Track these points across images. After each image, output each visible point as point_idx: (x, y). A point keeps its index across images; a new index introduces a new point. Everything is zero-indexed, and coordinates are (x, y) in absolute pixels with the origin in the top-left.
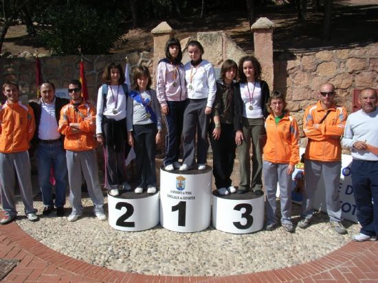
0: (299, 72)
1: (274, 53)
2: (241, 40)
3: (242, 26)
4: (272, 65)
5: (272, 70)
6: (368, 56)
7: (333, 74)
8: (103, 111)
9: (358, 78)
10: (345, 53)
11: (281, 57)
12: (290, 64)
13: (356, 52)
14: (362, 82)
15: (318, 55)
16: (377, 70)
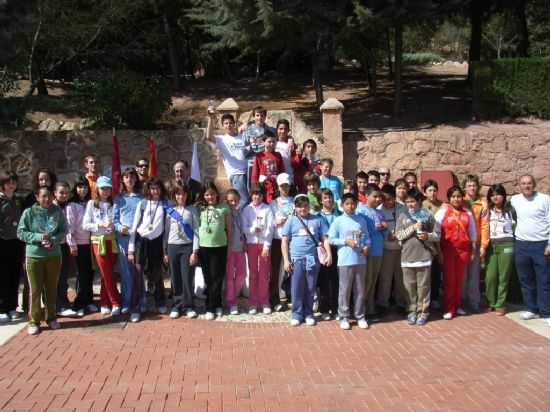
0: (368, 153)
1: (344, 134)
2: (309, 115)
3: (308, 97)
4: (341, 145)
5: (342, 151)
6: (432, 139)
7: (402, 155)
8: (138, 226)
9: (425, 159)
10: (411, 135)
11: (351, 137)
12: (360, 144)
13: (422, 134)
14: (429, 163)
15: (387, 136)
16: (442, 152)
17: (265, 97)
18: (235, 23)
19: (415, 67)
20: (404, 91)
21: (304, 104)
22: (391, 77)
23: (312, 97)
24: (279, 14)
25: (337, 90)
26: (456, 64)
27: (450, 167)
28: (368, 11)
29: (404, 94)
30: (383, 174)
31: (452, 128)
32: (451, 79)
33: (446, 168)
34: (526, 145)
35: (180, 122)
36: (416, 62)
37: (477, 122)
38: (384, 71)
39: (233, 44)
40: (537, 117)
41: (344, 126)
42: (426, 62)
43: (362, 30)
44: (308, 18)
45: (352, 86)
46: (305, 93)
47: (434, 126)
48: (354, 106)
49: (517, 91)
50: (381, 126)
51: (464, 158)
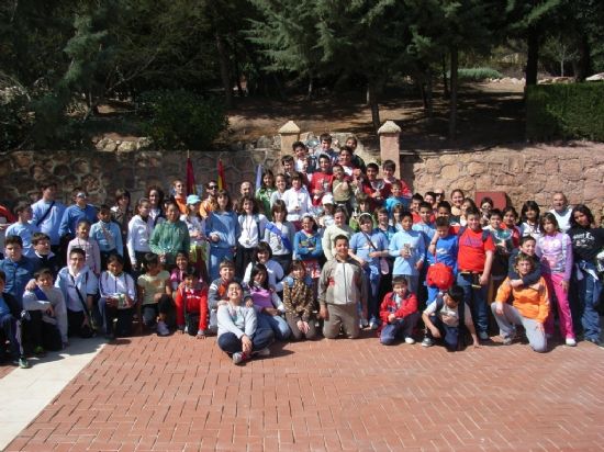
0: (424, 175)
1: (401, 156)
3: (363, 117)
6: (487, 161)
7: (457, 177)
9: (478, 181)
10: (466, 157)
11: (407, 159)
12: (417, 166)
13: (477, 156)
14: (483, 184)
15: (442, 158)
16: (496, 173)
17: (319, 116)
18: (295, 48)
19: (472, 85)
20: (460, 111)
21: (359, 124)
22: (447, 96)
23: (367, 117)
24: (339, 40)
25: (391, 109)
26: (514, 80)
27: (503, 189)
28: (426, 40)
29: (460, 114)
30: (438, 194)
31: (505, 150)
32: (508, 98)
33: (499, 189)
34: (578, 167)
35: (236, 142)
36: (472, 79)
37: (532, 144)
38: (440, 88)
39: (293, 69)
40: (589, 140)
41: (401, 148)
42: (483, 78)
43: (419, 56)
44: (366, 43)
45: (406, 106)
46: (359, 112)
47: (488, 149)
48: (410, 127)
49: (570, 114)
50: (438, 148)
51: (517, 179)
